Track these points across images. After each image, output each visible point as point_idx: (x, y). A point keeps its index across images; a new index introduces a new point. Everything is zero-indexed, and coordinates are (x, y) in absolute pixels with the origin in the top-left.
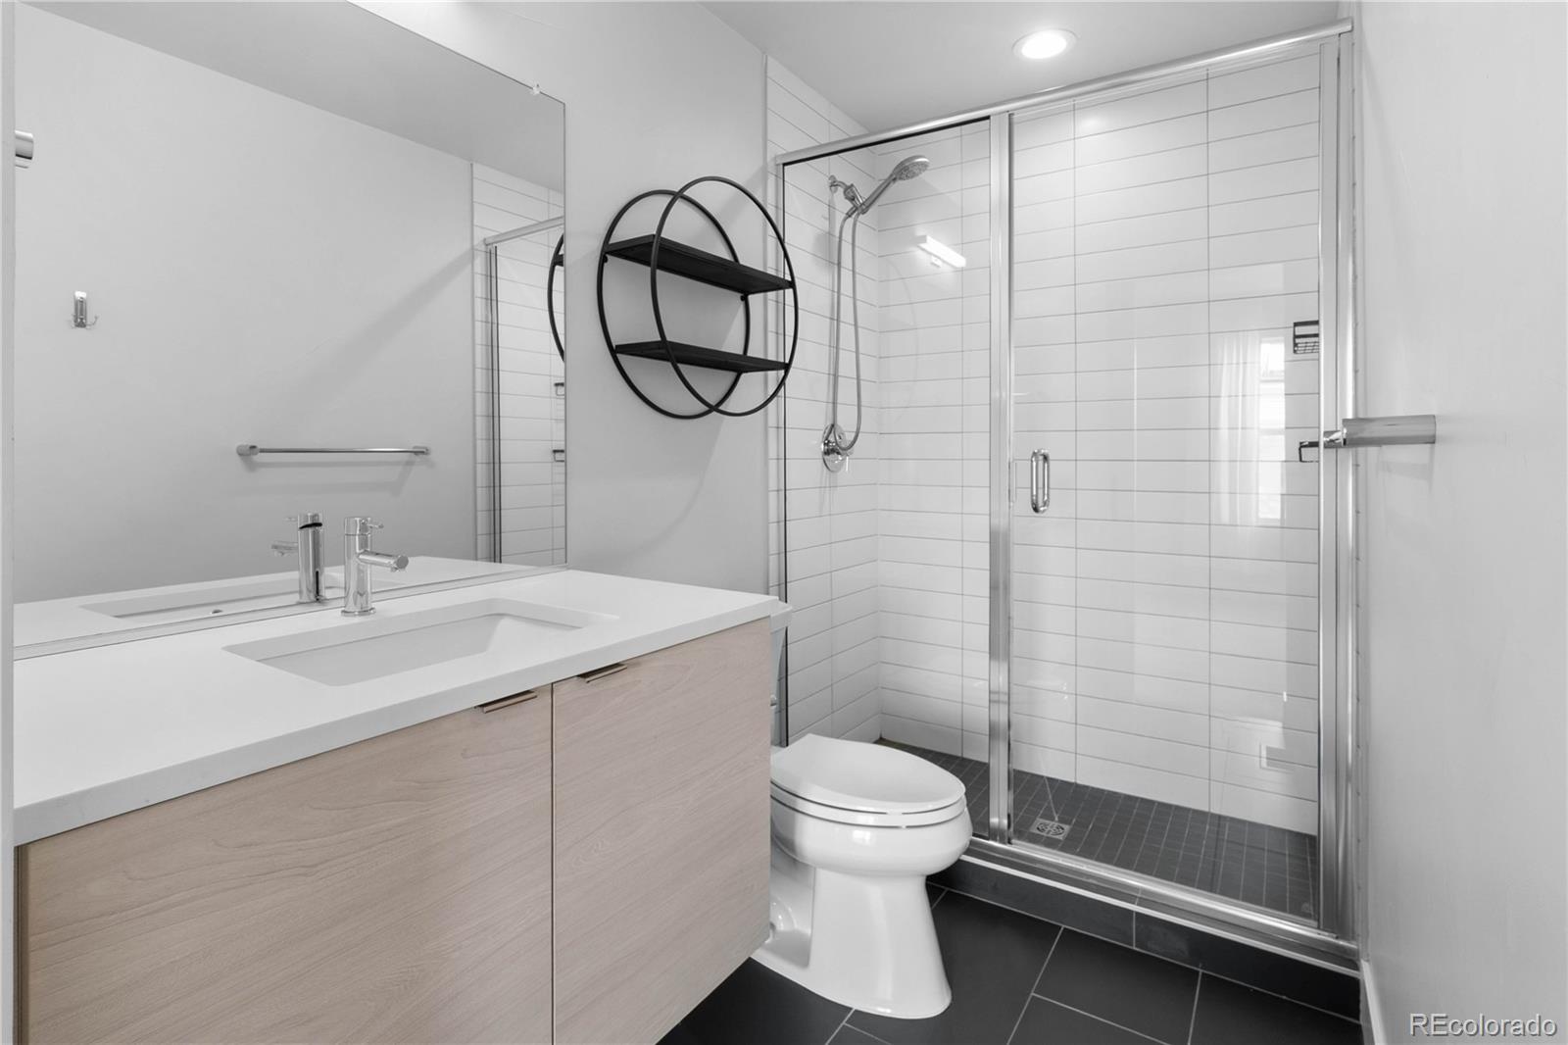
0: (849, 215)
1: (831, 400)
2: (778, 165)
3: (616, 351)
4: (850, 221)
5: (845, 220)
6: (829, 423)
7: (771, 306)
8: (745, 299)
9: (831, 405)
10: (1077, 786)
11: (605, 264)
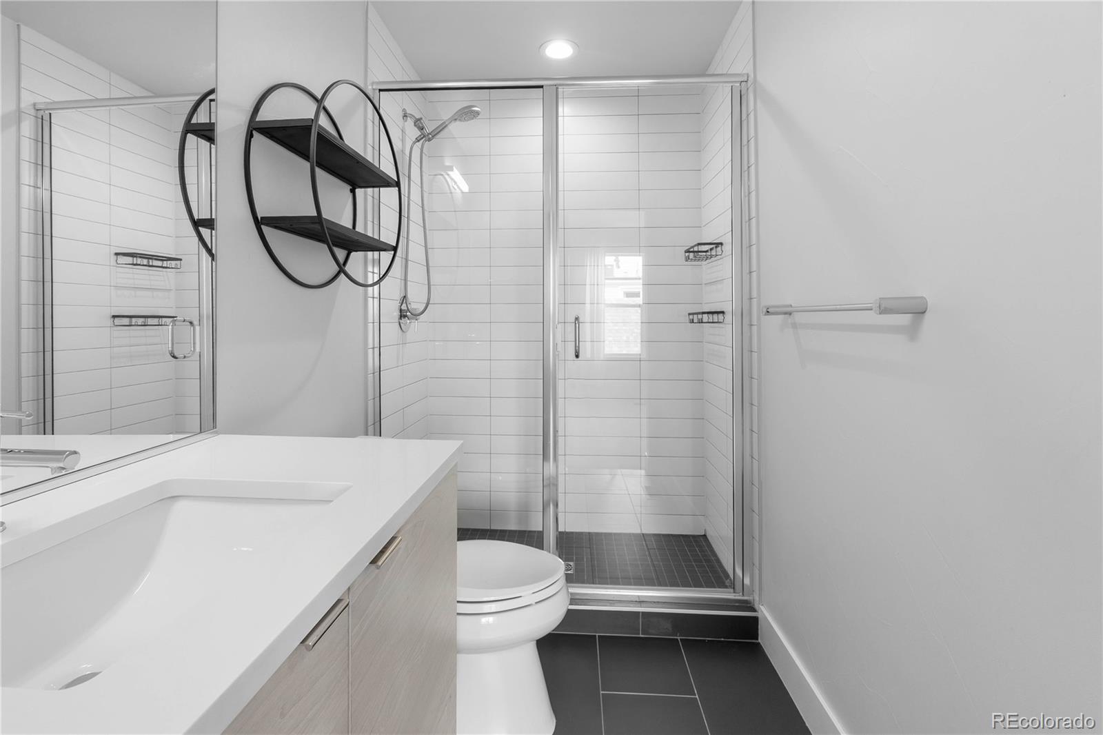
0: (418, 140)
1: (403, 278)
2: (374, 89)
3: (259, 222)
4: (419, 144)
5: (414, 143)
6: (403, 295)
7: (370, 199)
8: (353, 191)
9: (403, 282)
10: (567, 533)
11: (252, 139)
